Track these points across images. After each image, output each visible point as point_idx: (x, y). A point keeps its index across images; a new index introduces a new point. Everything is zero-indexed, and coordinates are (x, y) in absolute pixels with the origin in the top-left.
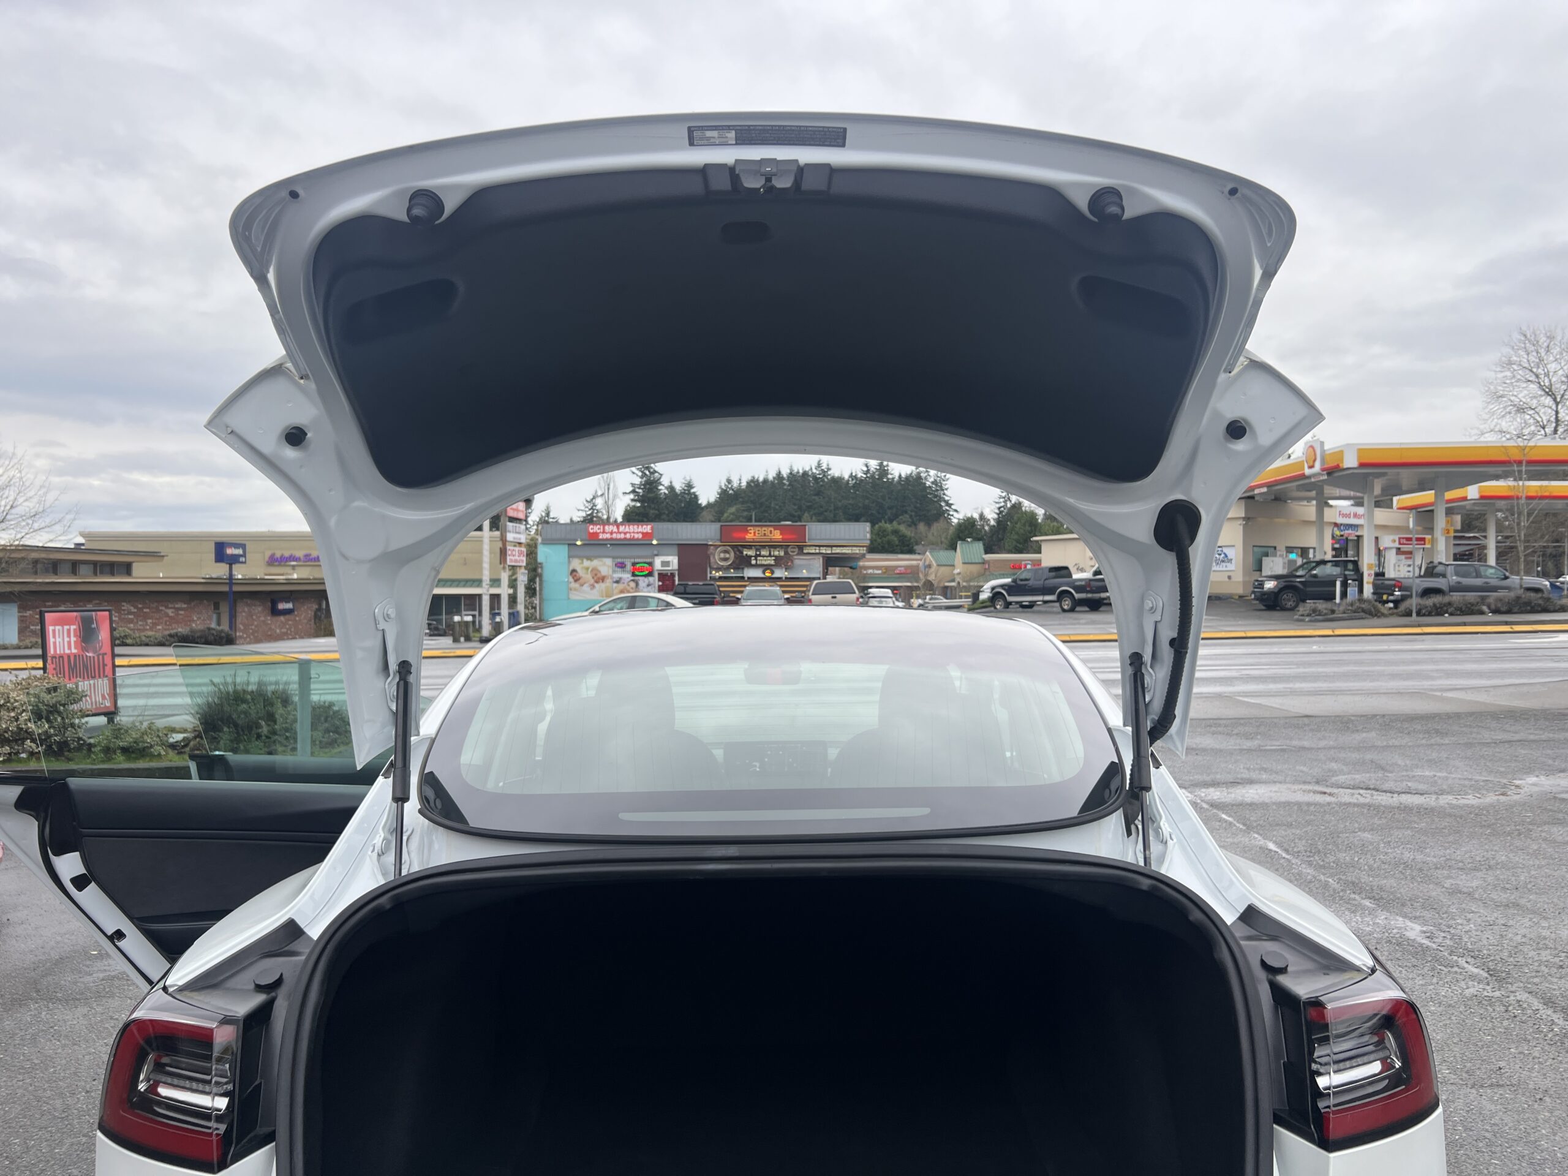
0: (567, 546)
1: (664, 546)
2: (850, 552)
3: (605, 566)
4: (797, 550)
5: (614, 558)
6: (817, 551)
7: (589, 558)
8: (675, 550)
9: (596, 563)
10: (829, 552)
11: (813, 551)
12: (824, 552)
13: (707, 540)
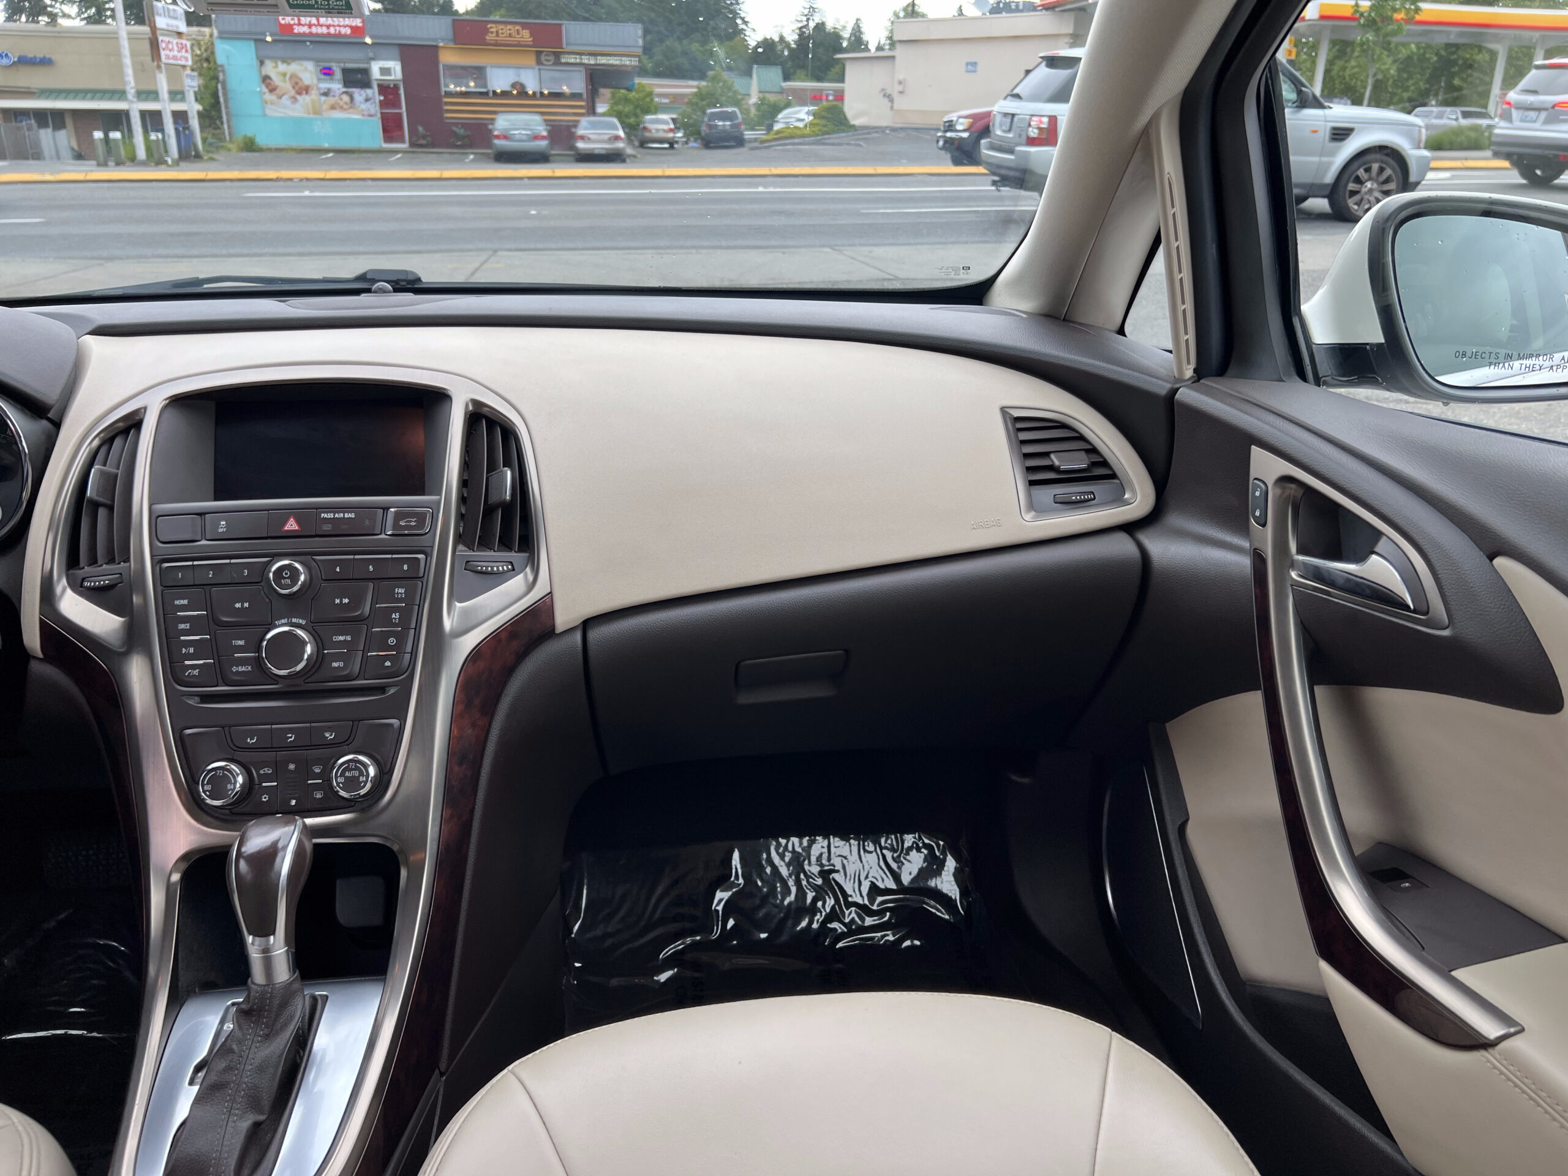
0: (252, 43)
1: (381, 47)
2: (617, 62)
3: (307, 72)
4: (552, 58)
5: (317, 61)
6: (578, 61)
7: (285, 61)
8: (396, 52)
9: (294, 67)
10: (592, 62)
11: (572, 61)
12: (586, 61)
13: (436, 40)
